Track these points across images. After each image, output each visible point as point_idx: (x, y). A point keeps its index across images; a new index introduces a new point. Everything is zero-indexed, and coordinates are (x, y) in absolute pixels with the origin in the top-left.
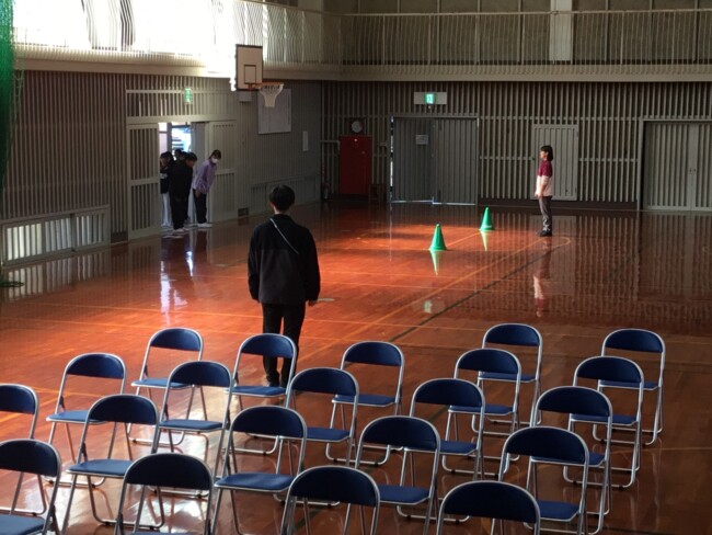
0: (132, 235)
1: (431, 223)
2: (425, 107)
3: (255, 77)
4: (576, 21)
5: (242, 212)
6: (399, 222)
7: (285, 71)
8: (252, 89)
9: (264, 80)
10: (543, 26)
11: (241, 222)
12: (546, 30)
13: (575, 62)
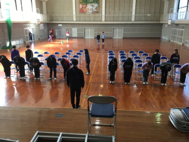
0: (26, 42)
1: (61, 40)
2: (59, 26)
3: (39, 23)
4: (76, 16)
5: (39, 39)
6: (58, 40)
7: (43, 22)
8: (39, 24)
9: (41, 23)
10: (72, 17)
11: (39, 40)
12: (73, 17)
13: (76, 21)
